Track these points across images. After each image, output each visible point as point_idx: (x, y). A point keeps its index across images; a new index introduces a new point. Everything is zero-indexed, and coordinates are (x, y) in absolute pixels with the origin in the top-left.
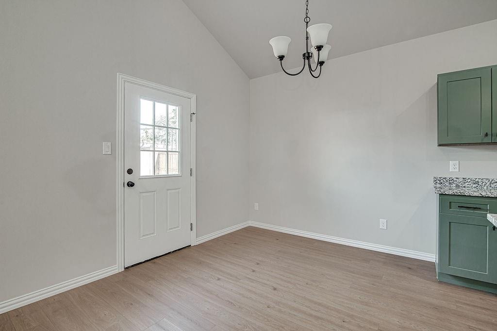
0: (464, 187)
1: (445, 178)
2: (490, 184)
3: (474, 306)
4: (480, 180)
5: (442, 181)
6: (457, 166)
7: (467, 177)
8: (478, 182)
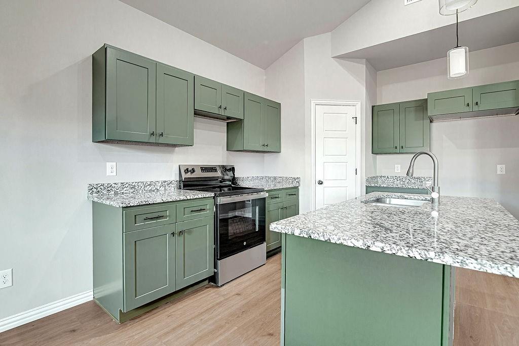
0: (123, 193)
1: (103, 185)
2: (144, 187)
3: (174, 329)
4: (137, 184)
5: (99, 189)
6: (115, 169)
7: (125, 182)
8: (134, 186)
